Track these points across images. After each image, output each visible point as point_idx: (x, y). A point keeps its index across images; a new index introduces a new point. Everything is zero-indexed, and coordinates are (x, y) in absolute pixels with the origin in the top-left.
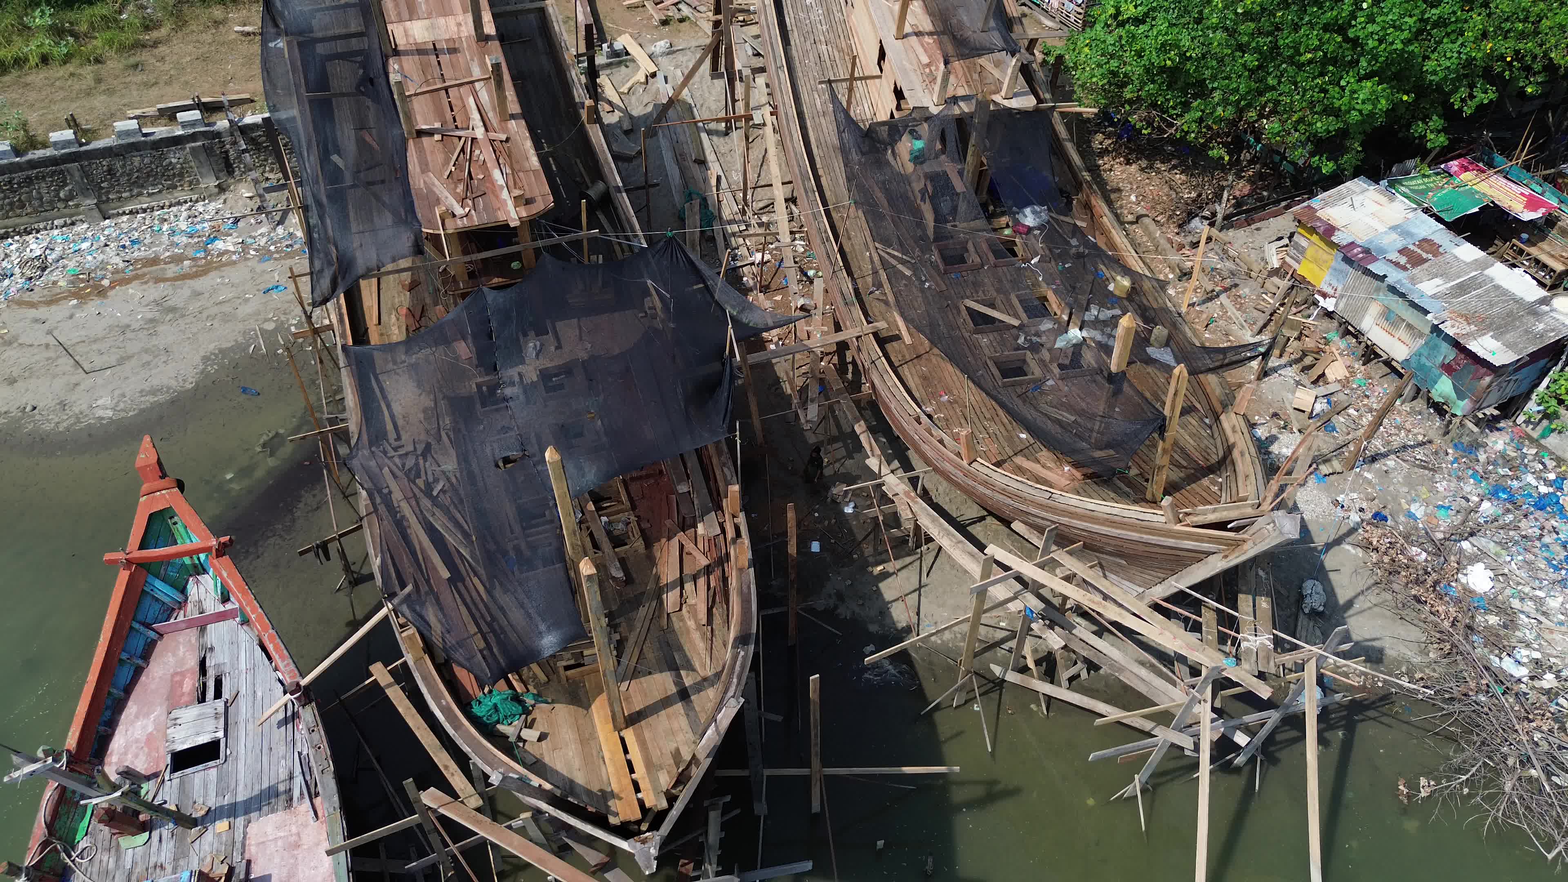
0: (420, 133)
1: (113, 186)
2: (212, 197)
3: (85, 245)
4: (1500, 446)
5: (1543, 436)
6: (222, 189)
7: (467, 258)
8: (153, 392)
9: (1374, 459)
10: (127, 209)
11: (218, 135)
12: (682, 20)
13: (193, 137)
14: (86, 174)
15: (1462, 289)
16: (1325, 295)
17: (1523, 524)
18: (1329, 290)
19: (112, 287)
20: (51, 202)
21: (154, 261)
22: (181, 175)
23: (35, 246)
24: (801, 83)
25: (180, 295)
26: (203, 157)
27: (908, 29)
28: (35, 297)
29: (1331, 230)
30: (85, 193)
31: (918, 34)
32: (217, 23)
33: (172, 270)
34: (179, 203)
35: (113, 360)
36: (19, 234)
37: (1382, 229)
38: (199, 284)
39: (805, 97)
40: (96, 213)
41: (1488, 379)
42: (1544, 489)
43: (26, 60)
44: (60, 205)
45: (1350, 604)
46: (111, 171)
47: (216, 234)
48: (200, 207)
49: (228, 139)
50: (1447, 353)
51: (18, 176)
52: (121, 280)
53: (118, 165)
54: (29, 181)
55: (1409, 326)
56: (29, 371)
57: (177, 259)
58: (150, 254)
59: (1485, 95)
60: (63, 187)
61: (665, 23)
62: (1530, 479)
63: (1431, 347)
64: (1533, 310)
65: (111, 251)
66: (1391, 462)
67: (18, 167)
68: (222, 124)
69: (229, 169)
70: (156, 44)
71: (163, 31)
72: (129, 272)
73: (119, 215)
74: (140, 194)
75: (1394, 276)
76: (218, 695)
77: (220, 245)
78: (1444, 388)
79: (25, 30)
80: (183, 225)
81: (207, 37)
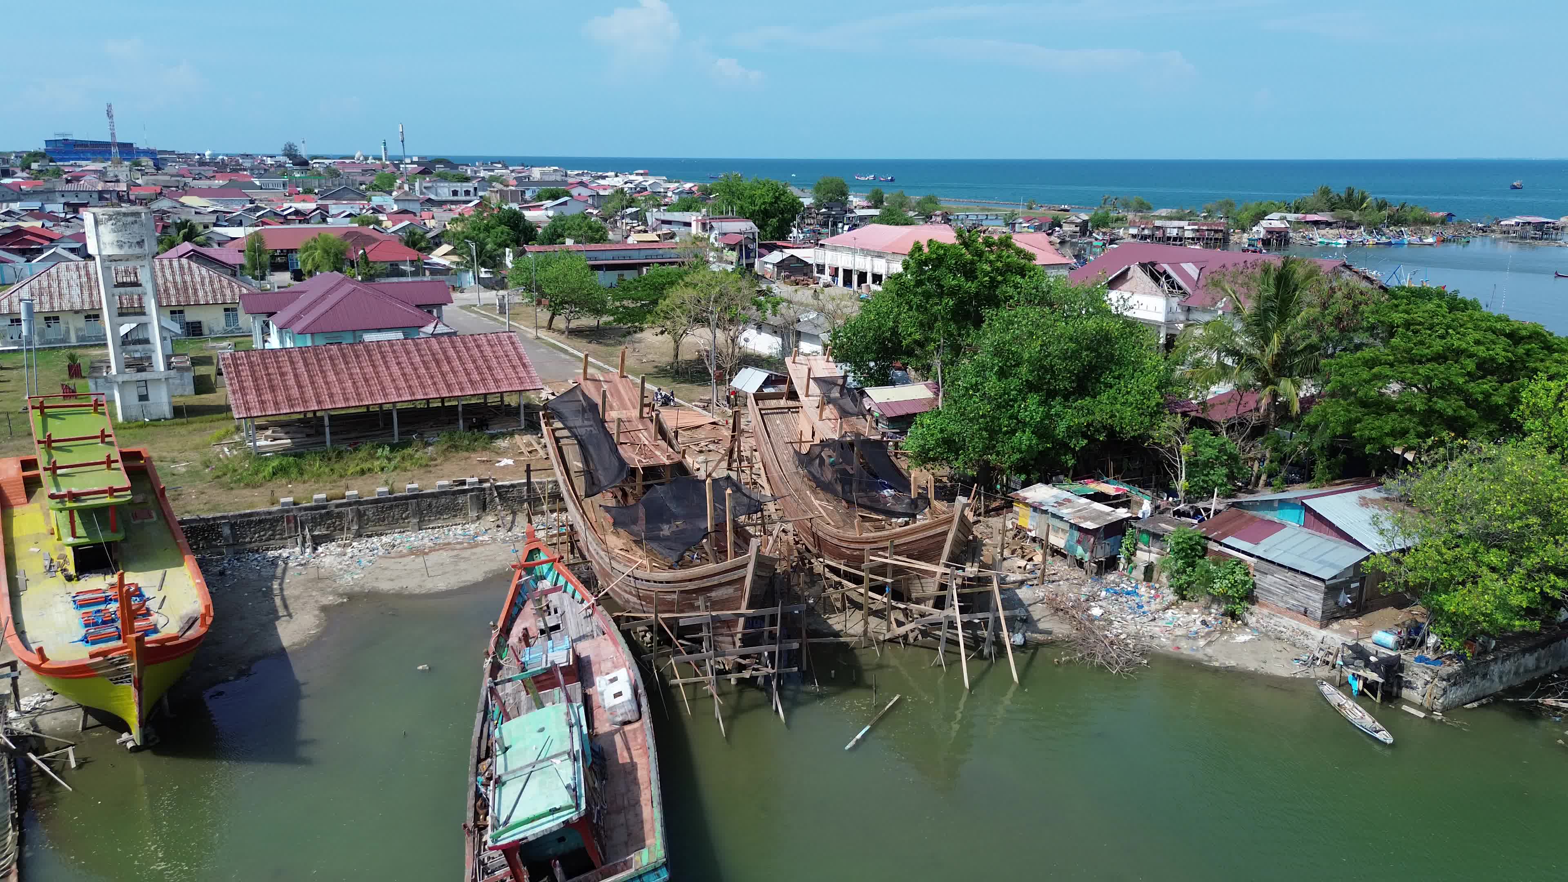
0: (622, 443)
1: (428, 513)
2: (473, 522)
3: (412, 539)
4: (1112, 578)
5: (1131, 573)
6: (479, 518)
7: (644, 483)
8: (465, 582)
9: (1053, 582)
10: (431, 526)
11: (484, 489)
12: (710, 451)
13: (472, 490)
14: (418, 505)
15: (1079, 511)
16: (1030, 531)
17: (1120, 600)
18: (1032, 528)
19: (430, 551)
20: (398, 519)
21: (449, 544)
22: (461, 510)
23: (384, 539)
24: (776, 451)
25: (467, 553)
26: (475, 500)
27: (824, 418)
28: (393, 555)
29: (1026, 499)
30: (414, 516)
31: (829, 419)
32: (466, 459)
33: (458, 546)
34: (456, 525)
35: (440, 572)
36: (377, 535)
37: (1047, 497)
38: (474, 550)
39: (778, 454)
40: (417, 527)
41: (1092, 540)
42: (1130, 589)
43: (373, 470)
44: (401, 521)
45: (1039, 620)
46: (430, 505)
47: (477, 535)
48: (467, 526)
49: (488, 492)
50: (1076, 534)
51: (387, 504)
52: (432, 550)
53: (434, 502)
54: (391, 508)
55: (1063, 530)
56: (399, 577)
57: (461, 543)
58: (446, 541)
59: (1084, 442)
60: (405, 512)
61: (701, 452)
62: (1122, 585)
63: (1071, 535)
64: (1108, 514)
65: (426, 540)
66: (1061, 583)
67: (389, 500)
68: (486, 485)
69: (484, 509)
70: (436, 465)
71: (439, 461)
72: (437, 547)
73: (426, 529)
74: (439, 518)
75: (1051, 510)
76: (556, 612)
77: (480, 538)
78: (1080, 551)
79: (372, 456)
80: (460, 532)
81: (463, 463)
